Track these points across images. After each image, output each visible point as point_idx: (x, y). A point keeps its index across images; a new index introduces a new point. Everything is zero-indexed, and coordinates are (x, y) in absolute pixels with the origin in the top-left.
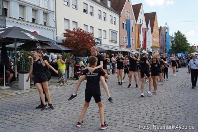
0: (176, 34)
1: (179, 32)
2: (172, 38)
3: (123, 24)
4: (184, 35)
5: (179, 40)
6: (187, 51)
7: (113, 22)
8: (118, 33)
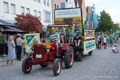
0: (102, 13)
1: (104, 11)
2: (98, 17)
3: (55, 5)
4: (108, 14)
5: (104, 19)
6: (112, 28)
7: (46, 4)
8: (51, 14)
